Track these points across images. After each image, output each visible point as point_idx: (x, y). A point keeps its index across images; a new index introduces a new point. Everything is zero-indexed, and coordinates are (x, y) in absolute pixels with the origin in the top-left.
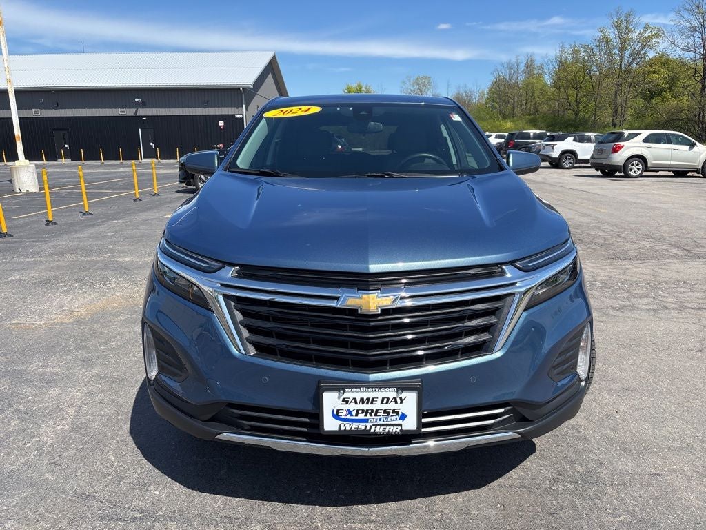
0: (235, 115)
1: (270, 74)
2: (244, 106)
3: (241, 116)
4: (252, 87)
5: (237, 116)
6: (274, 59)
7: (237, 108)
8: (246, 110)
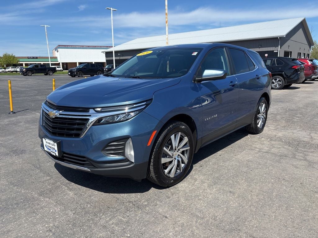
0: (274, 51)
1: (301, 29)
2: (279, 46)
3: (277, 51)
4: (285, 36)
5: (275, 51)
6: (304, 20)
7: (276, 47)
8: (280, 48)
